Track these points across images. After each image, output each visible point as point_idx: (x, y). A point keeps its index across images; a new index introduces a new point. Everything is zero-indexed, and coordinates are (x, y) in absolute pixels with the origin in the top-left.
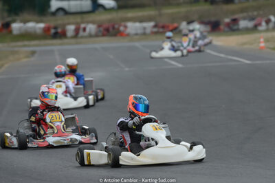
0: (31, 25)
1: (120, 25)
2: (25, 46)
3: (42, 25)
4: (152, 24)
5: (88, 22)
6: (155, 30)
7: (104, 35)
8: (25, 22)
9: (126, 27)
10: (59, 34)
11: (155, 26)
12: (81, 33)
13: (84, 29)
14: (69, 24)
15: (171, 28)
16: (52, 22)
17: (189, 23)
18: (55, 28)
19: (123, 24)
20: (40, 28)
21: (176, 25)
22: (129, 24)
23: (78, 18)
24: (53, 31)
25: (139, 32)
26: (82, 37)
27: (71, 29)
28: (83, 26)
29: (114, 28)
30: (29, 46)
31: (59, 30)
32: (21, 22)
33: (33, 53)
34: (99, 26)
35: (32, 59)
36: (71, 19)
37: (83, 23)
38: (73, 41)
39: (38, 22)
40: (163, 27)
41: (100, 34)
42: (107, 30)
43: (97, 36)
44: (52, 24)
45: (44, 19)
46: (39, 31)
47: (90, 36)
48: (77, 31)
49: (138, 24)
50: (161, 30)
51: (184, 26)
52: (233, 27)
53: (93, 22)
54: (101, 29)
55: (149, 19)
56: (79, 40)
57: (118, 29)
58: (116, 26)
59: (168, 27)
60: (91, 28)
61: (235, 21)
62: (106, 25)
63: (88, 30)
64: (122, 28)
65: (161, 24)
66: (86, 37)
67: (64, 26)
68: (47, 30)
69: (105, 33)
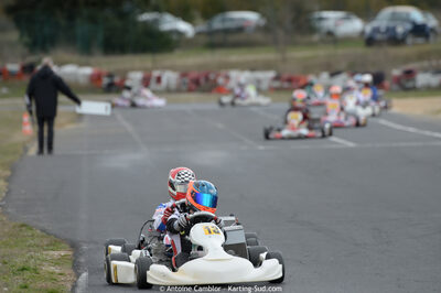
0: (69, 69)
1: (218, 75)
3: (88, 71)
4: (271, 74)
5: (165, 68)
6: (277, 84)
7: (190, 90)
8: (60, 64)
9: (227, 78)
10: (116, 87)
11: (277, 78)
12: (154, 86)
13: (159, 80)
14: (133, 69)
15: (302, 83)
16: (105, 65)
17: (333, 75)
18: (110, 76)
19: (223, 72)
20: (84, 75)
22: (234, 74)
23: (147, 61)
27: (135, 78)
28: (156, 73)
29: (207, 79)
31: (117, 80)
34: (184, 75)
36: (137, 62)
37: (157, 68)
39: (81, 65)
40: (290, 80)
41: (184, 88)
42: (197, 82)
43: (178, 90)
44: (105, 69)
45: (93, 60)
46: (83, 81)
47: (169, 90)
48: (146, 81)
49: (248, 74)
50: (286, 85)
52: (406, 84)
53: (173, 68)
54: (187, 80)
55: (266, 66)
57: (215, 81)
58: (212, 76)
59: (298, 80)
60: (170, 78)
61: (409, 74)
62: (194, 74)
63: (164, 80)
64: (221, 80)
65: (286, 75)
66: (161, 92)
67: (124, 72)
68: (96, 78)
69: (193, 86)
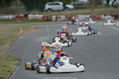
0: (37, 15)
2: (34, 24)
3: (41, 16)
4: (89, 16)
5: (62, 15)
7: (68, 20)
8: (34, 14)
9: (78, 17)
10: (49, 20)
12: (58, 19)
13: (60, 18)
14: (53, 15)
15: (97, 18)
16: (46, 14)
17: (105, 16)
19: (77, 15)
20: (40, 17)
21: (99, 16)
22: (79, 16)
23: (57, 13)
24: (46, 18)
25: (83, 19)
26: (59, 21)
27: (54, 17)
28: (59, 16)
30: (36, 25)
31: (49, 18)
32: (32, 14)
33: (38, 28)
34: (66, 16)
35: (37, 30)
36: (54, 13)
37: (60, 15)
38: (55, 22)
39: (40, 14)
43: (65, 20)
44: (46, 15)
45: (42, 13)
46: (40, 19)
47: (62, 21)
48: (57, 18)
49: (83, 16)
51: (103, 17)
53: (64, 15)
54: (67, 18)
55: (88, 14)
56: (57, 22)
59: (96, 17)
60: (63, 17)
62: (69, 16)
63: (61, 18)
64: (76, 17)
65: (93, 16)
66: (60, 21)
67: (51, 16)
68: (43, 18)
69: (69, 19)
